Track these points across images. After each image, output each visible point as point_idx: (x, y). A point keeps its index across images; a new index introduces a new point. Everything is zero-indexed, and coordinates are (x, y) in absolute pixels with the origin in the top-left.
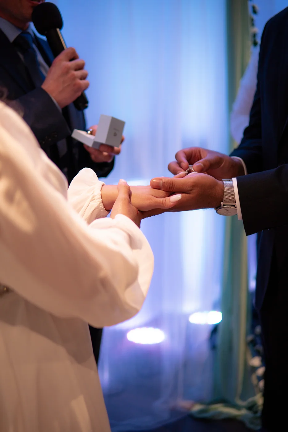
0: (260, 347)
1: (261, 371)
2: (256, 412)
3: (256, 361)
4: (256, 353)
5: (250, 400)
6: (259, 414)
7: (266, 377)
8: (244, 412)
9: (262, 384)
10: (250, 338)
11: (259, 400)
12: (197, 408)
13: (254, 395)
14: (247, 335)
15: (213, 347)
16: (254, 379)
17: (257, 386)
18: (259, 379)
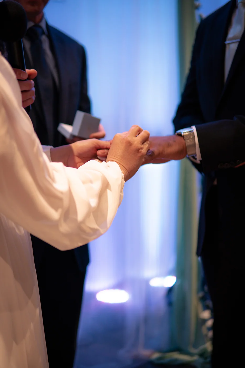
0: (210, 303)
1: (210, 323)
2: (206, 358)
3: (206, 314)
4: (206, 307)
5: (201, 348)
6: (208, 360)
7: (214, 328)
8: (195, 358)
9: (210, 334)
10: (201, 294)
11: (208, 346)
12: (156, 356)
13: (205, 343)
14: (198, 292)
15: (170, 304)
16: (204, 330)
17: (206, 336)
18: (209, 329)
